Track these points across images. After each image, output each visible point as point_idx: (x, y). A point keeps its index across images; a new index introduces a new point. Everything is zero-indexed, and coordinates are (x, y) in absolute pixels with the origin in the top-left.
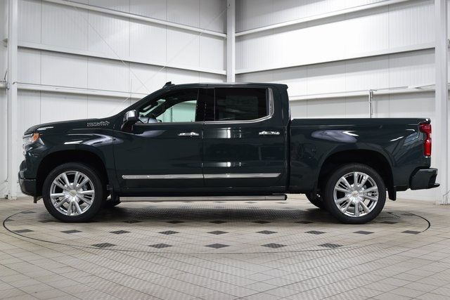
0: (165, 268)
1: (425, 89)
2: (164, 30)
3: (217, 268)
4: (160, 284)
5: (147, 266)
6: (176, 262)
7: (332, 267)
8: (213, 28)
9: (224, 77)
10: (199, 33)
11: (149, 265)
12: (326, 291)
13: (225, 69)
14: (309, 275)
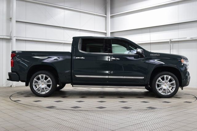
0: (80, 117)
1: (195, 39)
2: (79, 13)
3: (103, 117)
4: (78, 124)
5: (72, 116)
6: (85, 114)
7: (153, 117)
8: (101, 12)
9: (105, 34)
10: (94, 15)
11: (73, 116)
12: (151, 128)
13: (106, 30)
14: (143, 120)
